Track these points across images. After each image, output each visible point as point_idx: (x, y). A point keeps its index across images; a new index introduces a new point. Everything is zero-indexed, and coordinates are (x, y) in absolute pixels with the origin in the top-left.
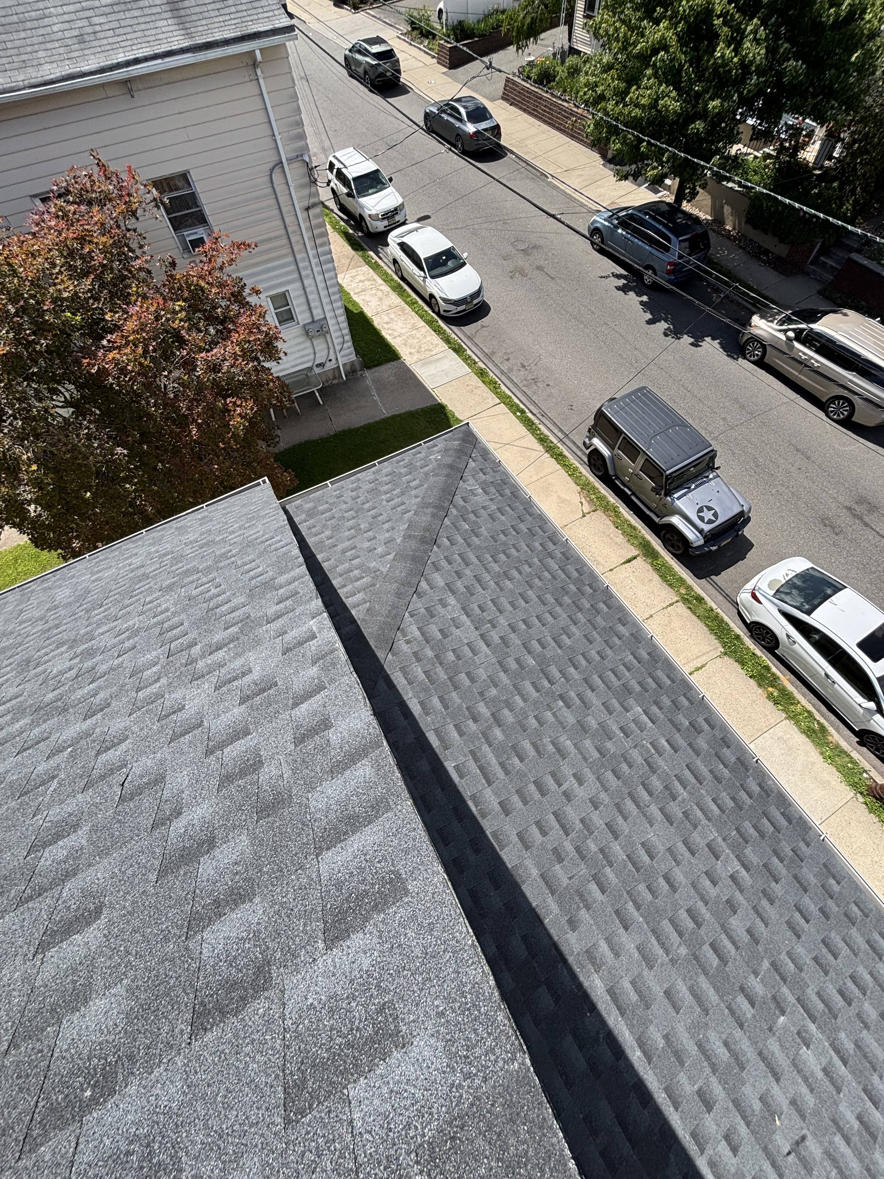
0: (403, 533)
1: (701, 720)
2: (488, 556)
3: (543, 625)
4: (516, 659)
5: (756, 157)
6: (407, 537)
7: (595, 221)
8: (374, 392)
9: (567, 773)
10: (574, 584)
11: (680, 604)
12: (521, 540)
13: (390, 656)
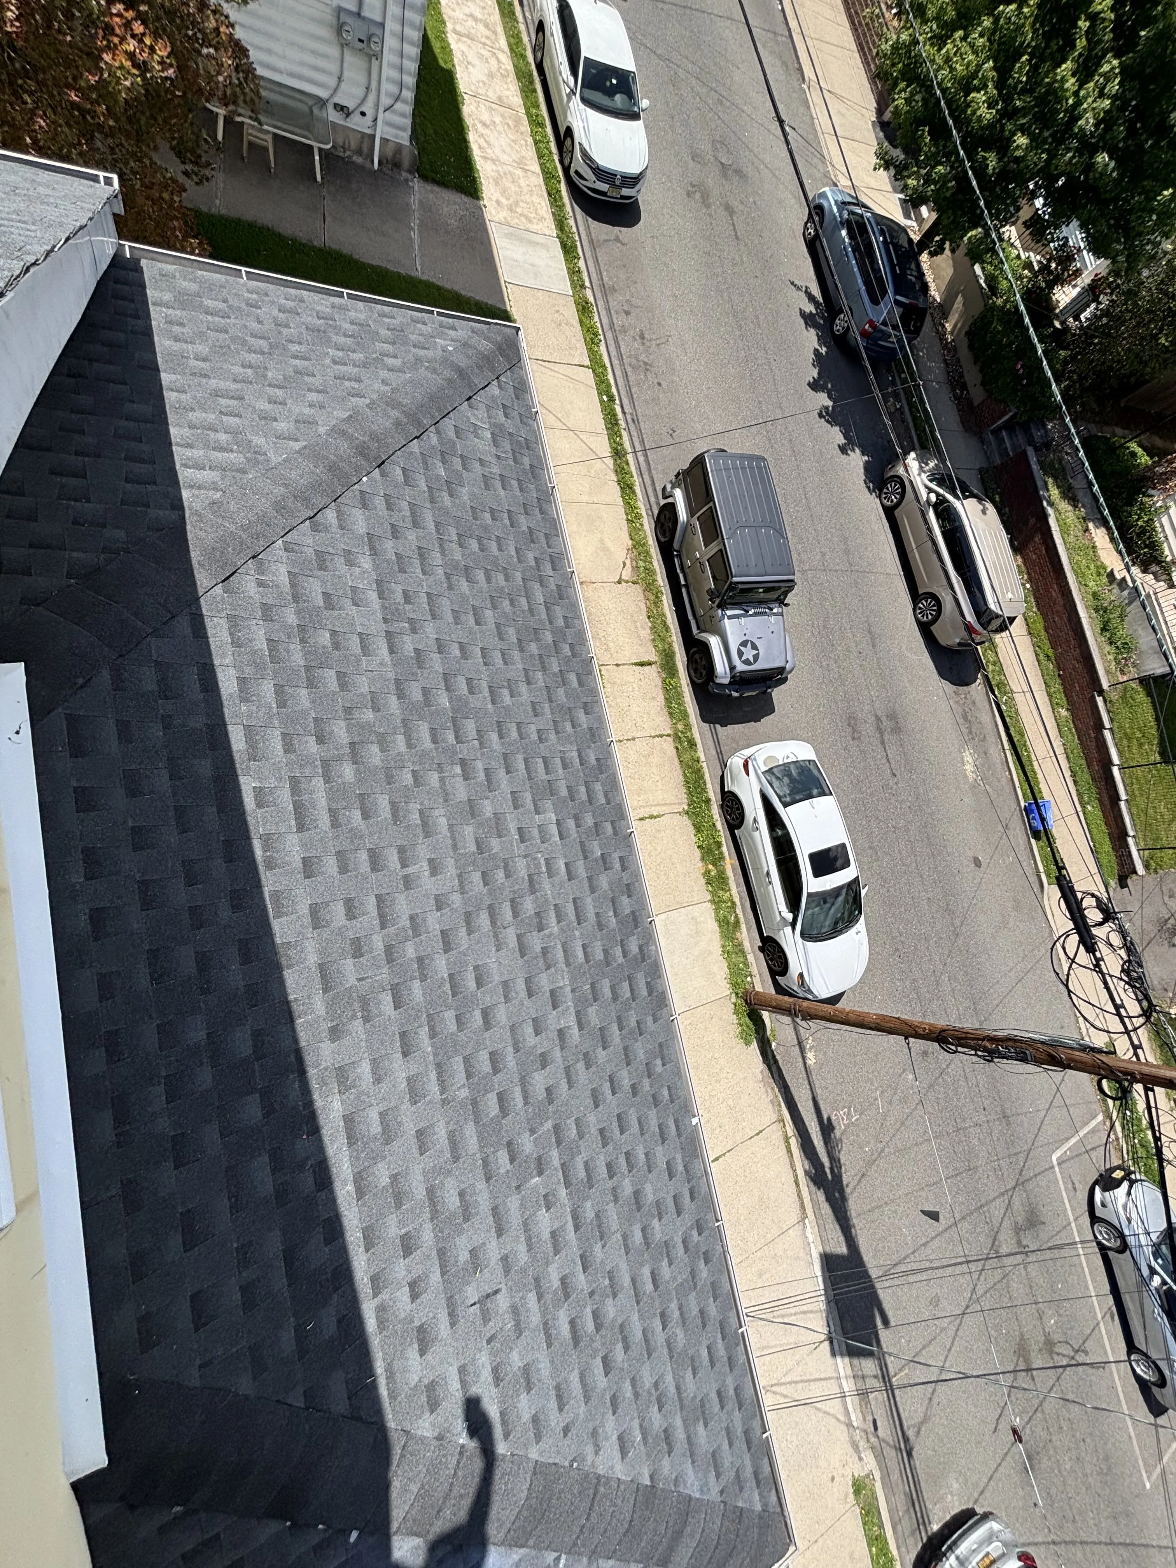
0: (334, 422)
1: (616, 856)
2: (453, 531)
3: (485, 664)
4: (423, 689)
5: (1018, 257)
6: (338, 431)
7: (823, 195)
8: (415, 224)
9: (422, 855)
10: (552, 632)
11: (670, 739)
12: (511, 538)
13: (219, 589)
